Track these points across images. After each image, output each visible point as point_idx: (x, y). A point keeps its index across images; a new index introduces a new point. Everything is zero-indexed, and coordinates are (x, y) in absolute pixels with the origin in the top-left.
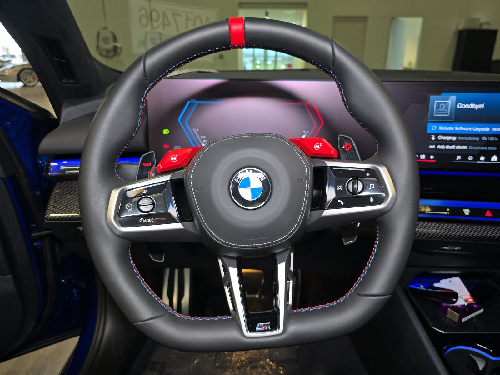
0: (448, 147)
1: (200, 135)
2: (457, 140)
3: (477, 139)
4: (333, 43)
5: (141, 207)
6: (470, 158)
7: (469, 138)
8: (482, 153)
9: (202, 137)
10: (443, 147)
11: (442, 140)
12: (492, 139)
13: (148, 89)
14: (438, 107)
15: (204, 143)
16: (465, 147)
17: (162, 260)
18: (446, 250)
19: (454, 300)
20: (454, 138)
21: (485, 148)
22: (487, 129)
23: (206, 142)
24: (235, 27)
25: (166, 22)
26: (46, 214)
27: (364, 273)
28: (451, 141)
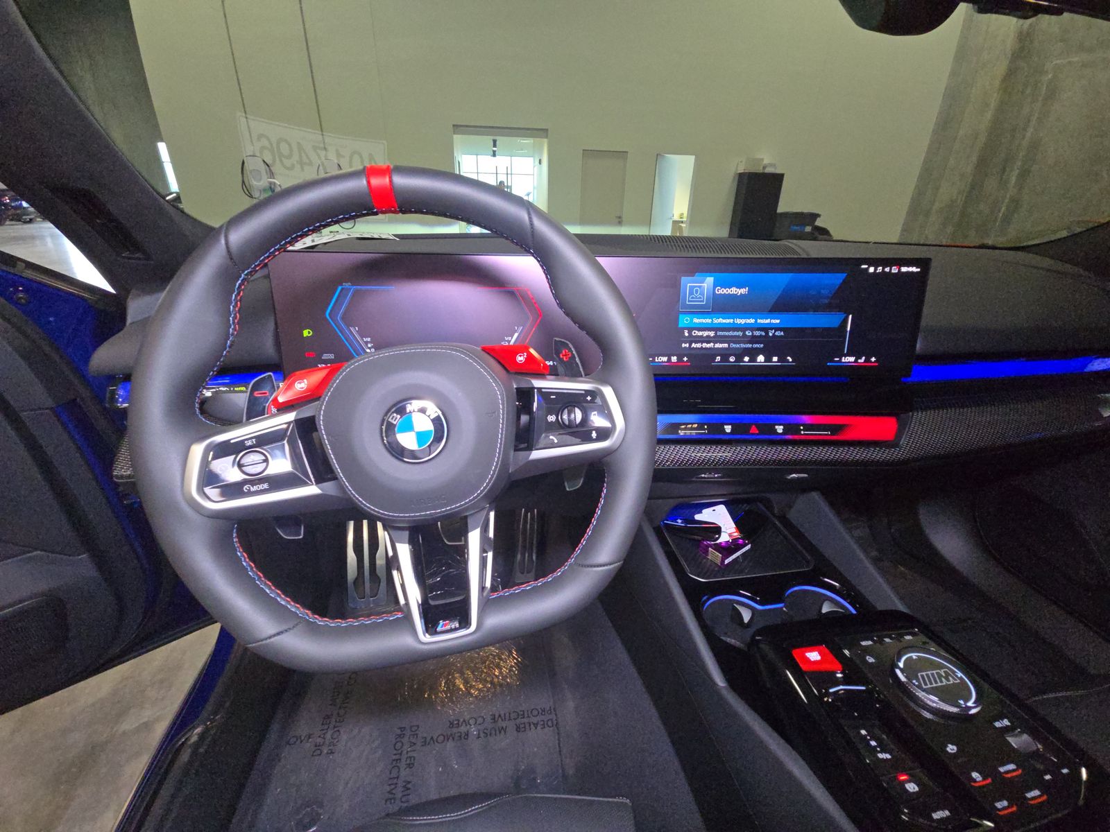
0: (705, 345)
1: (362, 337)
2: (716, 336)
3: (740, 334)
4: (530, 209)
5: (244, 468)
6: (732, 359)
7: (731, 333)
8: (747, 352)
9: (365, 340)
10: (699, 345)
11: (697, 336)
12: (757, 333)
13: (241, 279)
14: (691, 293)
15: (370, 348)
16: (726, 345)
17: (299, 536)
18: (704, 478)
19: (717, 536)
20: (712, 334)
21: (750, 346)
22: (752, 321)
23: (372, 347)
24: (376, 181)
25: (305, 159)
26: (115, 469)
27: (582, 544)
28: (708, 336)
